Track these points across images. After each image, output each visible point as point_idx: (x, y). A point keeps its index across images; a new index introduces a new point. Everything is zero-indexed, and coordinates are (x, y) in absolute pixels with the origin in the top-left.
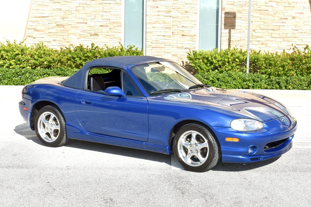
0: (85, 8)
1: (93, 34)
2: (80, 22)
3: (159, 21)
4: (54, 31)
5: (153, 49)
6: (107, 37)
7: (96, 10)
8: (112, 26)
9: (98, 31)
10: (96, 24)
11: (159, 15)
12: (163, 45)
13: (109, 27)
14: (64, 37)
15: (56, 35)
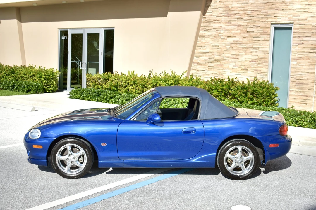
0: (238, 45)
1: (243, 69)
2: (233, 57)
3: (304, 57)
4: (212, 65)
5: (296, 85)
6: (255, 71)
7: (247, 47)
8: (259, 62)
9: (247, 66)
10: (246, 60)
11: (304, 52)
12: (306, 82)
13: (257, 63)
14: (220, 70)
15: (214, 69)
